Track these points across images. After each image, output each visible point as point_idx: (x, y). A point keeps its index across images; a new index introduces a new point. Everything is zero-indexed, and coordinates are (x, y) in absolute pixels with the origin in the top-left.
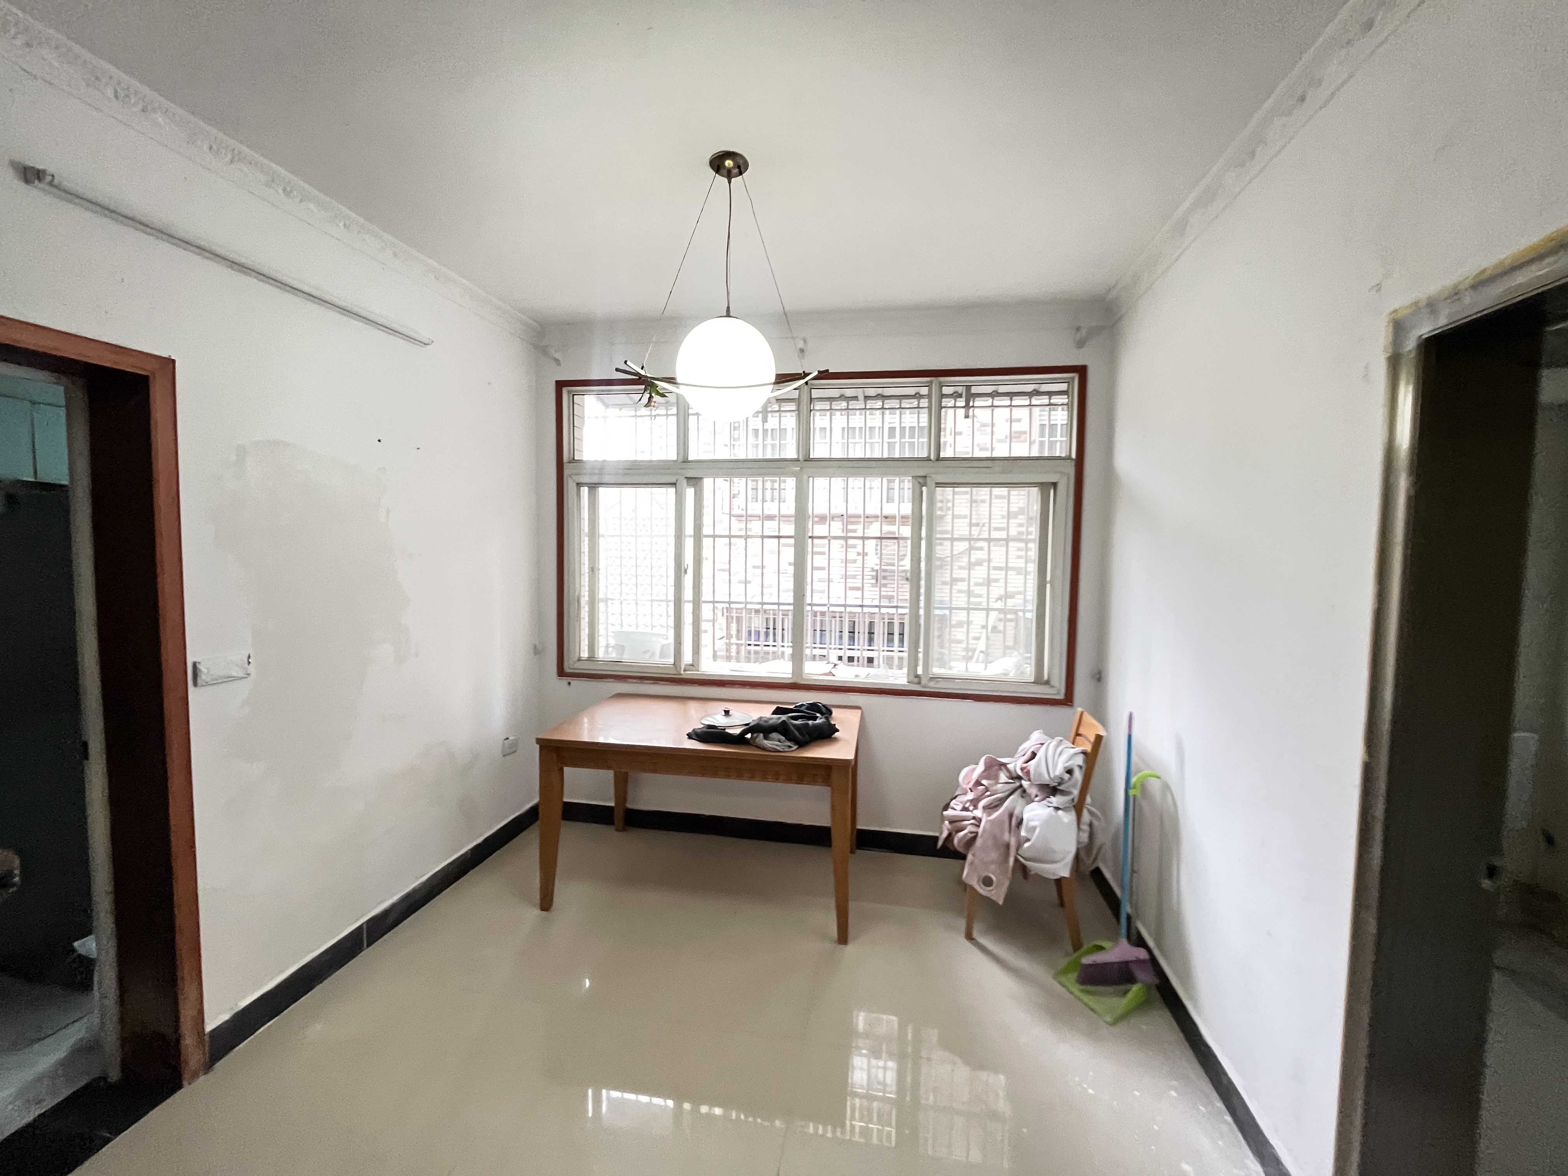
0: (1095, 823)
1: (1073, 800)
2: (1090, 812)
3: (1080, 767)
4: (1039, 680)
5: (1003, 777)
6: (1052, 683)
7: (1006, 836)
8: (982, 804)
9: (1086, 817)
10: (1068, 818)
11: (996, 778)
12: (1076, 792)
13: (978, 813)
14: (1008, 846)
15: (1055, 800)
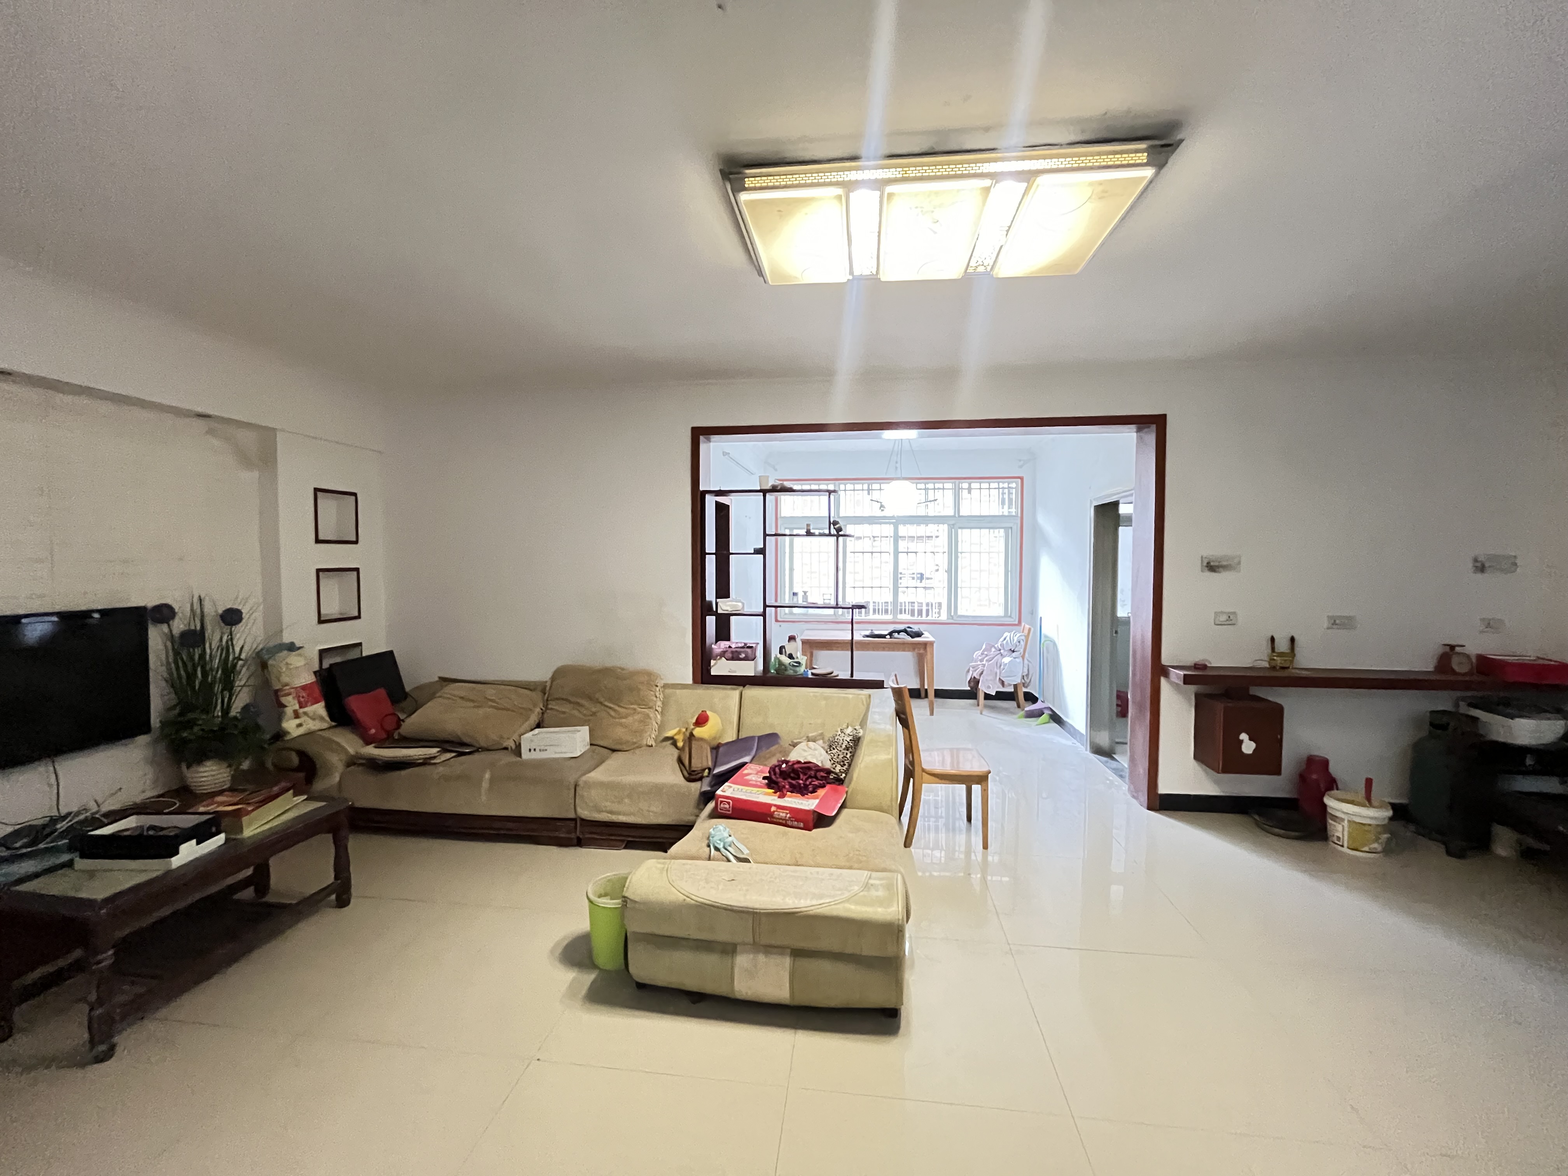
0: (1030, 664)
1: (1020, 654)
2: (1028, 660)
3: (1023, 640)
4: (1006, 616)
5: (993, 650)
6: (1012, 616)
7: (996, 669)
8: (985, 660)
9: (1026, 662)
10: (1019, 660)
11: (990, 651)
12: (1022, 650)
13: (984, 663)
14: (996, 673)
15: (1014, 654)
